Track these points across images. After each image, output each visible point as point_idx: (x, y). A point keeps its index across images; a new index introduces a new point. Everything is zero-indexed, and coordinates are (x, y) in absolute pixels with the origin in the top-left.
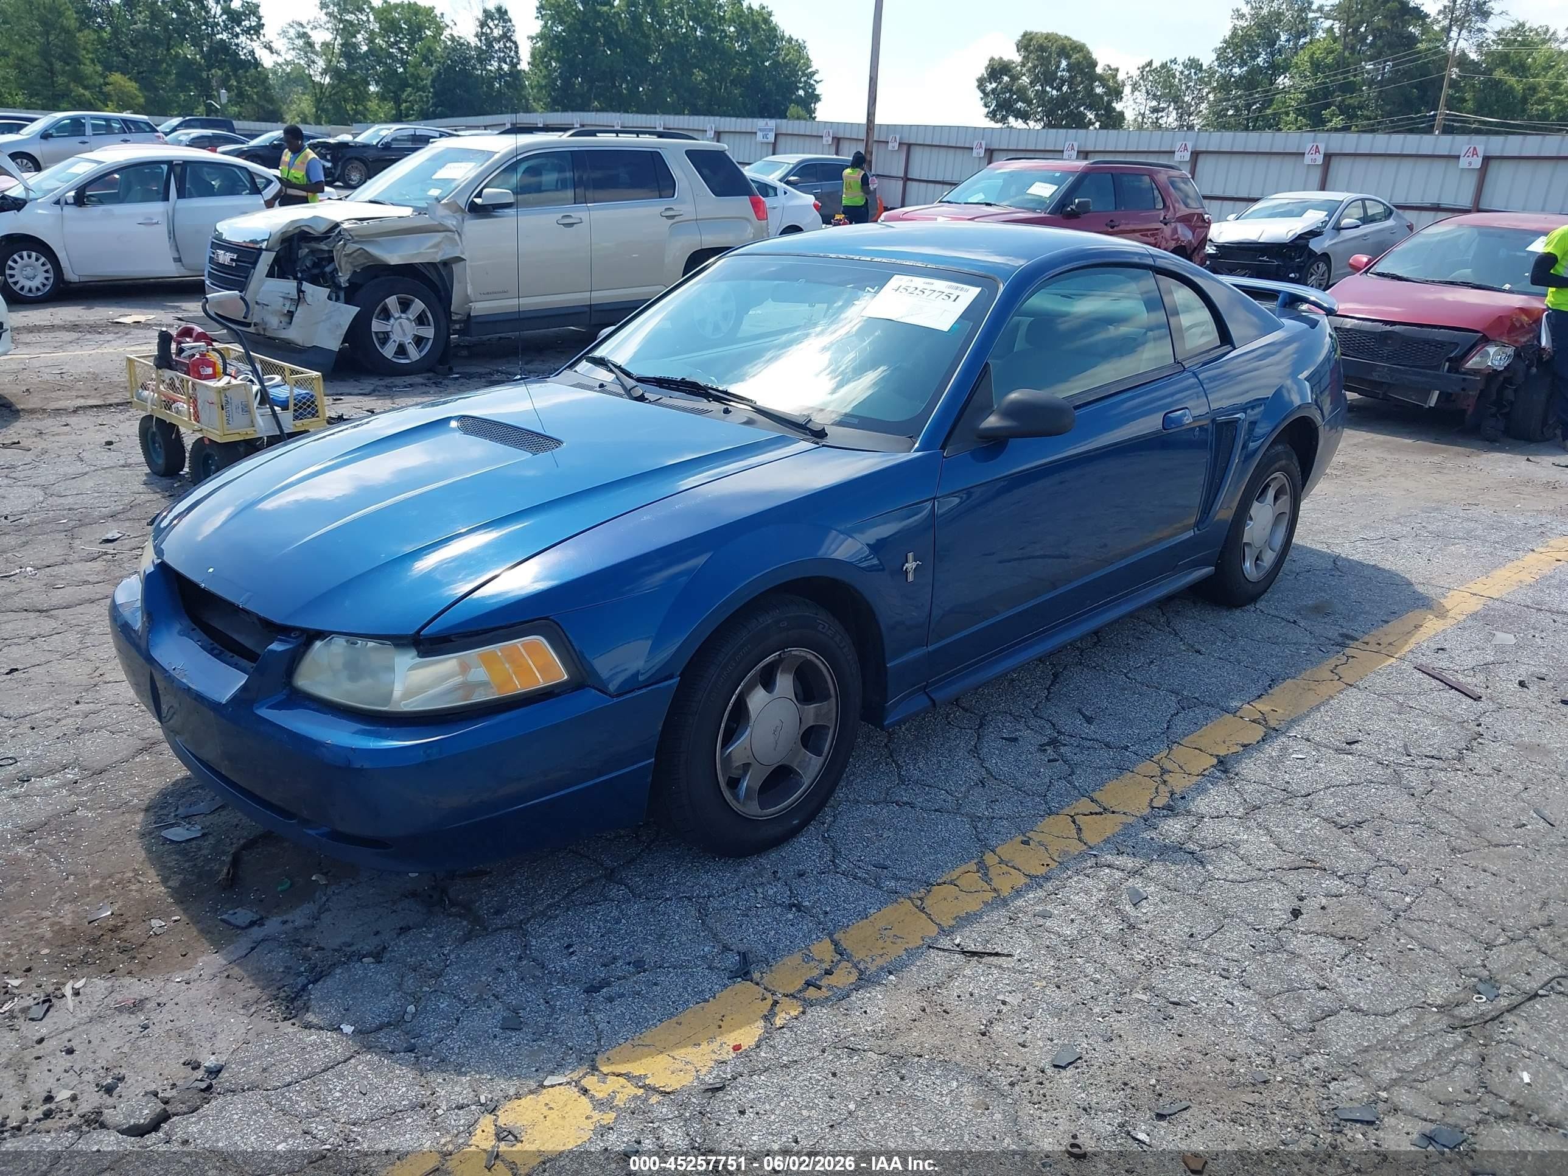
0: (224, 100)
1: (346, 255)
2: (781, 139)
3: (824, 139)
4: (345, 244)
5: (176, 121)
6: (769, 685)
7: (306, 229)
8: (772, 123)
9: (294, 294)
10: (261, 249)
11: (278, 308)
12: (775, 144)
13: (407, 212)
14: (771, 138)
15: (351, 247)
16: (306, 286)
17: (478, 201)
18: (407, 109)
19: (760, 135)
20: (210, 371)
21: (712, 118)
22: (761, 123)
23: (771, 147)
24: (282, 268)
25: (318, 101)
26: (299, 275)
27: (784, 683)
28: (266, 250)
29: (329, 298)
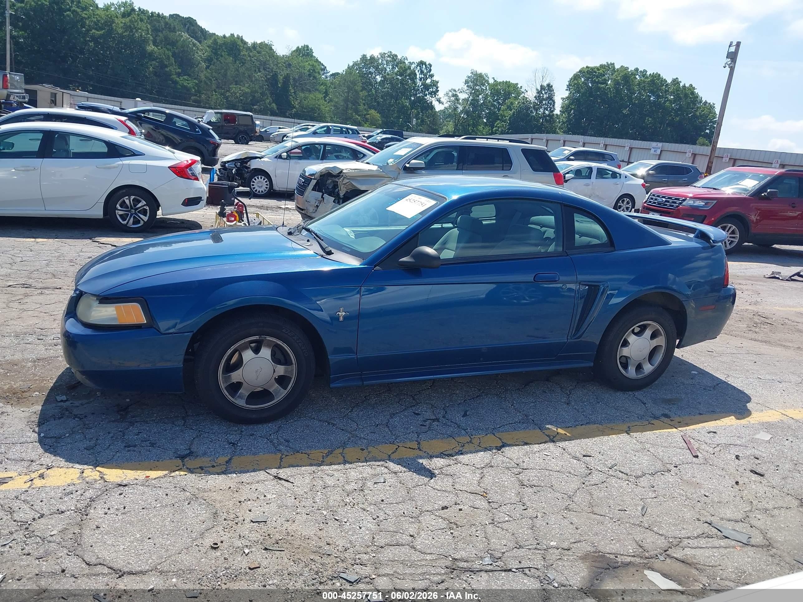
0: (414, 123)
1: (344, 184)
2: (663, 153)
3: (687, 154)
4: (343, 179)
5: (379, 131)
6: (257, 351)
7: (331, 172)
8: (660, 144)
9: (320, 198)
10: (312, 179)
11: (313, 204)
12: (660, 155)
13: (375, 168)
14: (658, 152)
15: (346, 181)
16: (326, 196)
17: (407, 165)
18: (496, 130)
19: (653, 150)
20: (233, 219)
21: (629, 140)
22: (654, 144)
23: (658, 156)
24: (318, 187)
25: (456, 125)
26: (324, 191)
27: (266, 352)
28: (314, 179)
29: (334, 202)
